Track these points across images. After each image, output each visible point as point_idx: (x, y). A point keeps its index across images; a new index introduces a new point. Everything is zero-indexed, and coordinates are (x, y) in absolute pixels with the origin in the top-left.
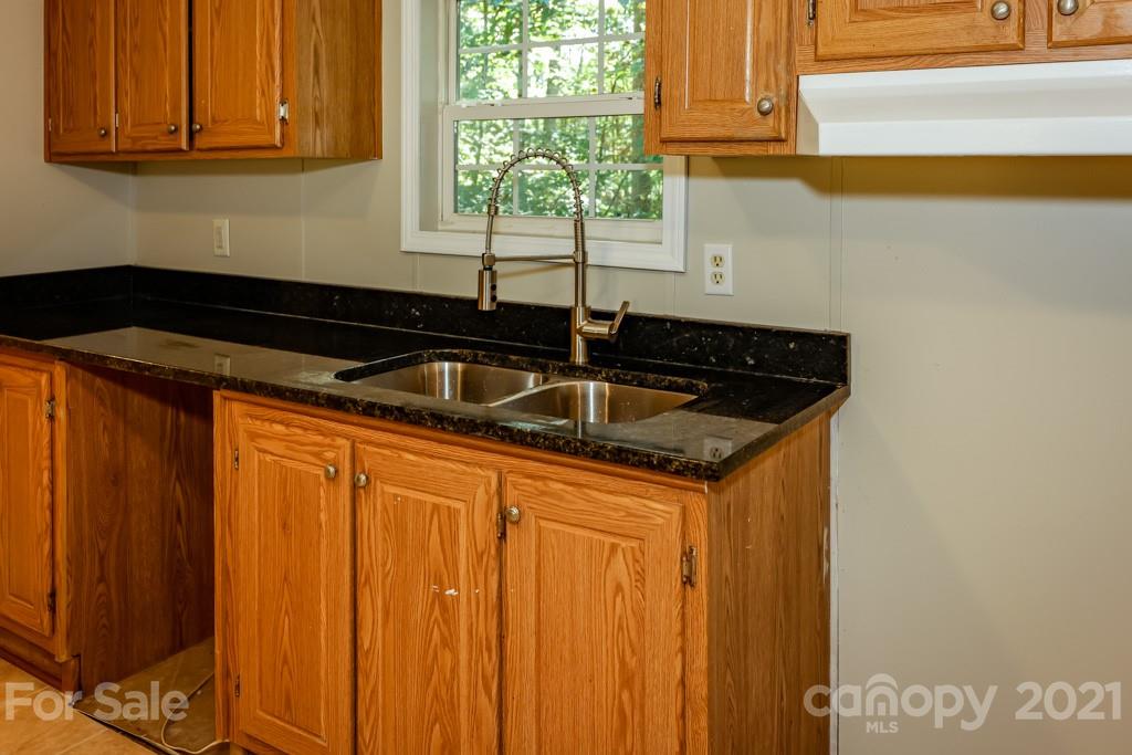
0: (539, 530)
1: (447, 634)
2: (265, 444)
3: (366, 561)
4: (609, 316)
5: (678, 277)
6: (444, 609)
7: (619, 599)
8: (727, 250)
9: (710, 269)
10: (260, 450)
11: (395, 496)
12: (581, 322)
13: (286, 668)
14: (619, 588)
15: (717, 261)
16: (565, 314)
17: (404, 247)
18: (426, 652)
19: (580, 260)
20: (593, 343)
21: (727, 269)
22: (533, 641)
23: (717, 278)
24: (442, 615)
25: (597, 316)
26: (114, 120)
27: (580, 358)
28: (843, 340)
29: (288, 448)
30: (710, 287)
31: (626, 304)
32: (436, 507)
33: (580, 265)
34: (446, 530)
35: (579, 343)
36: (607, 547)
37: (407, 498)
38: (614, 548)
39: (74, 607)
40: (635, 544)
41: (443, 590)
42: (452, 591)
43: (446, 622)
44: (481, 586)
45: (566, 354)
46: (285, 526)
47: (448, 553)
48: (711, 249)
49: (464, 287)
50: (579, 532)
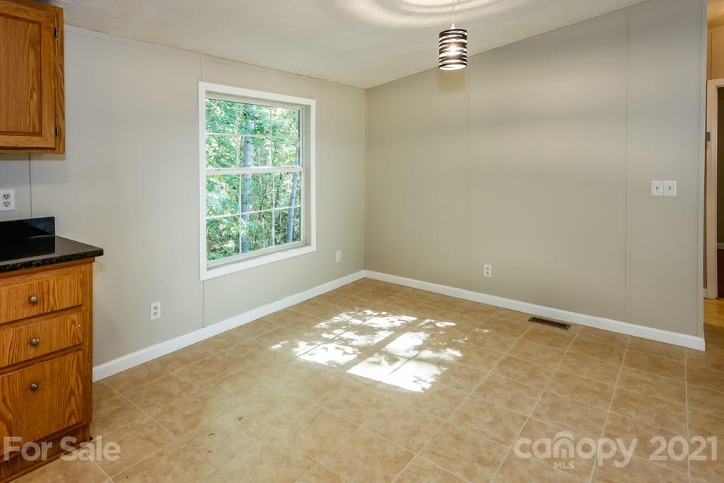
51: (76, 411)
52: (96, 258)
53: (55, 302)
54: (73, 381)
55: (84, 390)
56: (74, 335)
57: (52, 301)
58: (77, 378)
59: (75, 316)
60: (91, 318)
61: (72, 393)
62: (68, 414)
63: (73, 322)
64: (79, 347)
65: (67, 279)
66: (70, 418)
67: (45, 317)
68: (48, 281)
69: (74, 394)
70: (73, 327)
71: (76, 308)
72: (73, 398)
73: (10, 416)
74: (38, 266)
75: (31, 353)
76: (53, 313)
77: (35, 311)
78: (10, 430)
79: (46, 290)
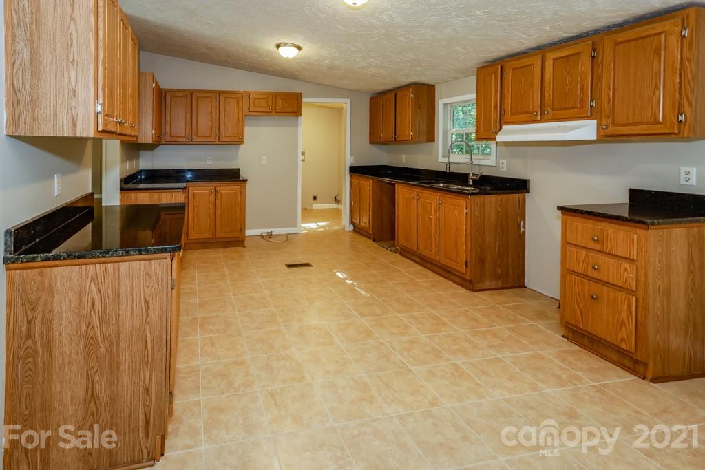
4: (478, 175)
5: (494, 167)
8: (505, 161)
9: (501, 165)
12: (471, 175)
15: (503, 164)
16: (467, 175)
17: (439, 161)
19: (471, 163)
20: (473, 180)
21: (505, 165)
23: (503, 168)
25: (474, 175)
26: (382, 135)
27: (471, 183)
30: (501, 170)
31: (481, 173)
35: (470, 181)
39: (373, 223)
45: (468, 183)
48: (501, 161)
49: (443, 169)
53: (612, 248)
55: (636, 331)
56: (627, 281)
57: (609, 246)
59: (627, 265)
63: (626, 270)
64: (632, 292)
67: (603, 255)
70: (625, 273)
71: (629, 260)
72: (624, 328)
73: (582, 306)
74: (595, 215)
75: (595, 274)
76: (609, 254)
77: (598, 247)
78: (582, 314)
79: (605, 236)
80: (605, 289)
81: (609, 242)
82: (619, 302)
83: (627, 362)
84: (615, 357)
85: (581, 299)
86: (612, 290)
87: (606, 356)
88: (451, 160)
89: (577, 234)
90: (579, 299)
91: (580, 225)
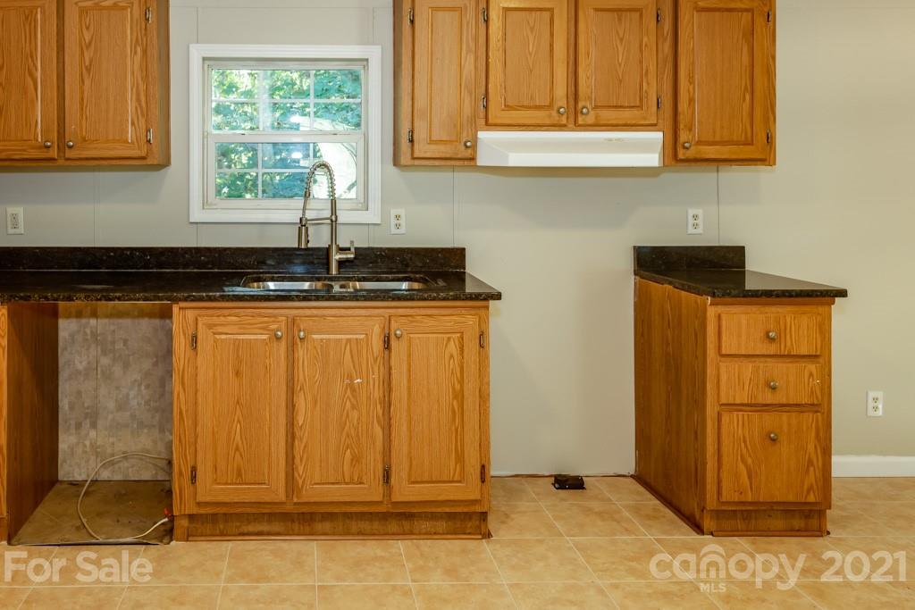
0: (410, 340)
1: (355, 403)
2: (220, 329)
3: (301, 377)
5: (376, 227)
6: (353, 390)
7: (451, 361)
8: (402, 212)
9: (393, 222)
10: (214, 334)
11: (322, 340)
12: (334, 253)
13: (237, 453)
14: (452, 356)
15: (398, 217)
18: (342, 416)
19: (334, 219)
20: (339, 264)
21: (402, 221)
22: (406, 393)
23: (398, 226)
24: (352, 394)
27: (334, 271)
28: (463, 250)
29: (240, 328)
30: (394, 230)
31: (352, 242)
32: (349, 341)
33: (333, 223)
34: (355, 351)
35: (334, 264)
36: (446, 339)
37: (330, 339)
38: (449, 339)
40: (459, 335)
41: (352, 380)
42: (359, 380)
43: (354, 396)
44: (376, 374)
45: (328, 269)
46: (237, 373)
47: (356, 362)
48: (395, 211)
50: (430, 335)
51: (815, 487)
52: (836, 299)
53: (792, 345)
54: (811, 447)
55: (824, 465)
56: (812, 392)
57: (789, 343)
58: (815, 447)
59: (812, 367)
60: (830, 375)
61: (810, 463)
62: (806, 487)
63: (811, 375)
64: (816, 408)
65: (805, 319)
66: (808, 492)
67: (781, 360)
68: (785, 317)
69: (812, 465)
70: (811, 380)
71: (812, 357)
72: (812, 469)
73: (750, 461)
74: (778, 296)
75: (769, 398)
76: (789, 356)
77: (772, 349)
78: (750, 477)
79: (783, 328)
80: (785, 416)
81: (788, 337)
82: (805, 428)
83: (797, 523)
84: (779, 523)
85: (747, 449)
86: (794, 414)
87: (769, 530)
88: (309, 215)
89: (739, 336)
90: (744, 451)
91: (744, 319)
